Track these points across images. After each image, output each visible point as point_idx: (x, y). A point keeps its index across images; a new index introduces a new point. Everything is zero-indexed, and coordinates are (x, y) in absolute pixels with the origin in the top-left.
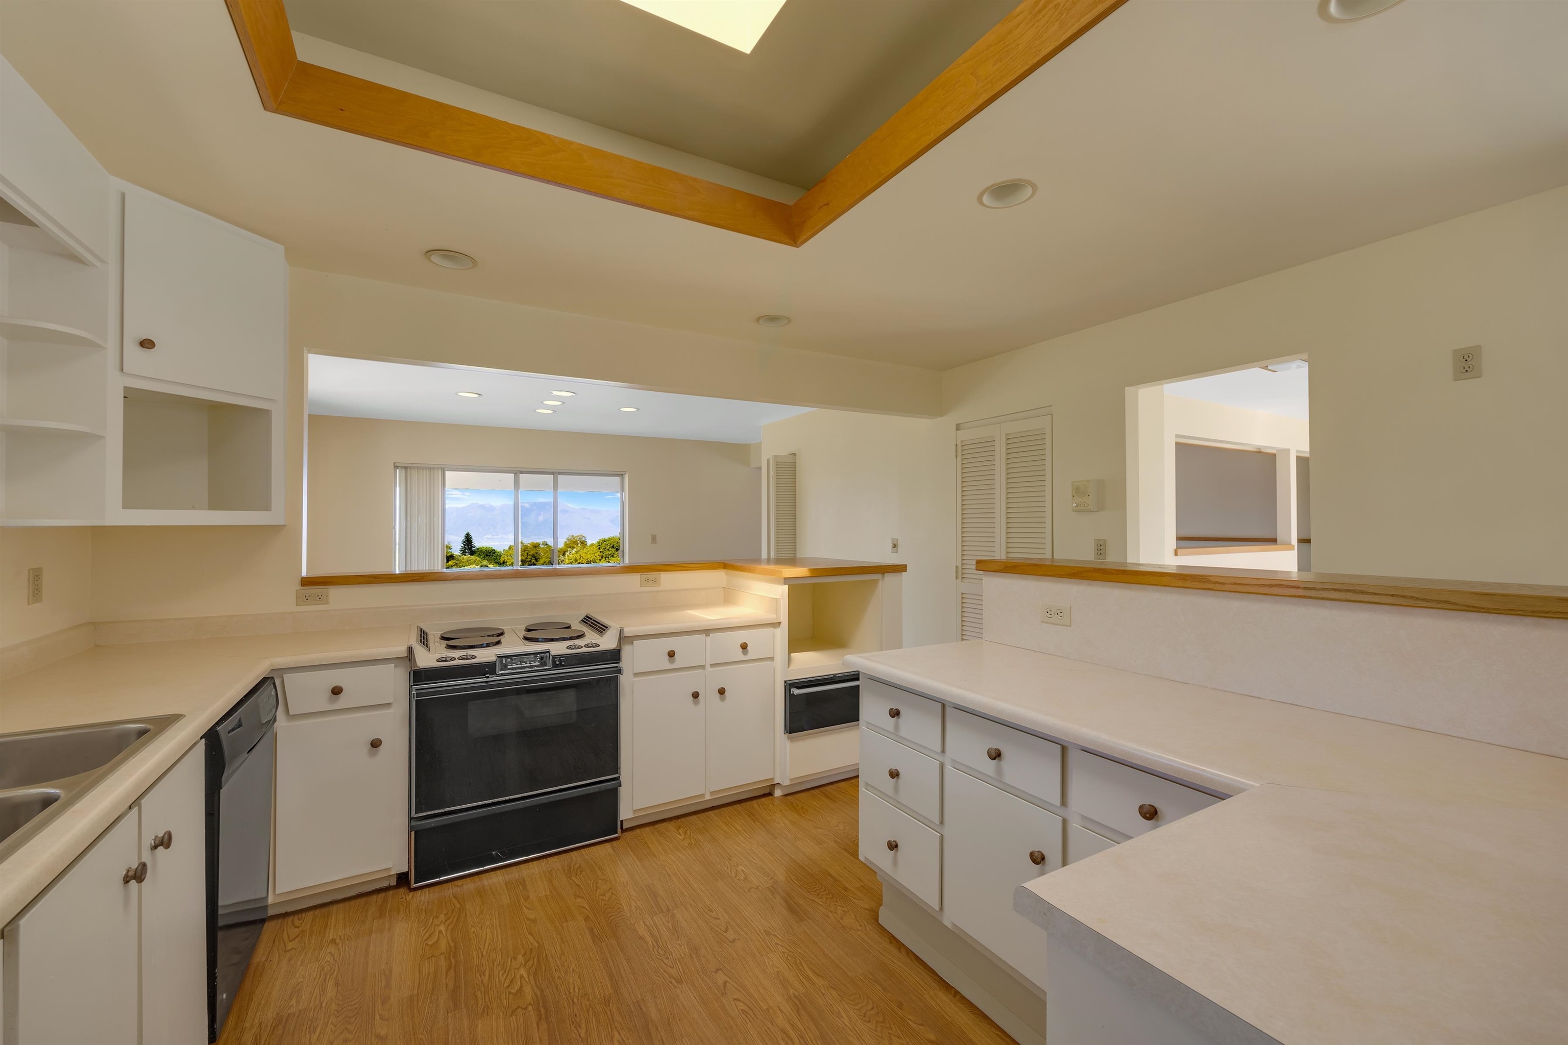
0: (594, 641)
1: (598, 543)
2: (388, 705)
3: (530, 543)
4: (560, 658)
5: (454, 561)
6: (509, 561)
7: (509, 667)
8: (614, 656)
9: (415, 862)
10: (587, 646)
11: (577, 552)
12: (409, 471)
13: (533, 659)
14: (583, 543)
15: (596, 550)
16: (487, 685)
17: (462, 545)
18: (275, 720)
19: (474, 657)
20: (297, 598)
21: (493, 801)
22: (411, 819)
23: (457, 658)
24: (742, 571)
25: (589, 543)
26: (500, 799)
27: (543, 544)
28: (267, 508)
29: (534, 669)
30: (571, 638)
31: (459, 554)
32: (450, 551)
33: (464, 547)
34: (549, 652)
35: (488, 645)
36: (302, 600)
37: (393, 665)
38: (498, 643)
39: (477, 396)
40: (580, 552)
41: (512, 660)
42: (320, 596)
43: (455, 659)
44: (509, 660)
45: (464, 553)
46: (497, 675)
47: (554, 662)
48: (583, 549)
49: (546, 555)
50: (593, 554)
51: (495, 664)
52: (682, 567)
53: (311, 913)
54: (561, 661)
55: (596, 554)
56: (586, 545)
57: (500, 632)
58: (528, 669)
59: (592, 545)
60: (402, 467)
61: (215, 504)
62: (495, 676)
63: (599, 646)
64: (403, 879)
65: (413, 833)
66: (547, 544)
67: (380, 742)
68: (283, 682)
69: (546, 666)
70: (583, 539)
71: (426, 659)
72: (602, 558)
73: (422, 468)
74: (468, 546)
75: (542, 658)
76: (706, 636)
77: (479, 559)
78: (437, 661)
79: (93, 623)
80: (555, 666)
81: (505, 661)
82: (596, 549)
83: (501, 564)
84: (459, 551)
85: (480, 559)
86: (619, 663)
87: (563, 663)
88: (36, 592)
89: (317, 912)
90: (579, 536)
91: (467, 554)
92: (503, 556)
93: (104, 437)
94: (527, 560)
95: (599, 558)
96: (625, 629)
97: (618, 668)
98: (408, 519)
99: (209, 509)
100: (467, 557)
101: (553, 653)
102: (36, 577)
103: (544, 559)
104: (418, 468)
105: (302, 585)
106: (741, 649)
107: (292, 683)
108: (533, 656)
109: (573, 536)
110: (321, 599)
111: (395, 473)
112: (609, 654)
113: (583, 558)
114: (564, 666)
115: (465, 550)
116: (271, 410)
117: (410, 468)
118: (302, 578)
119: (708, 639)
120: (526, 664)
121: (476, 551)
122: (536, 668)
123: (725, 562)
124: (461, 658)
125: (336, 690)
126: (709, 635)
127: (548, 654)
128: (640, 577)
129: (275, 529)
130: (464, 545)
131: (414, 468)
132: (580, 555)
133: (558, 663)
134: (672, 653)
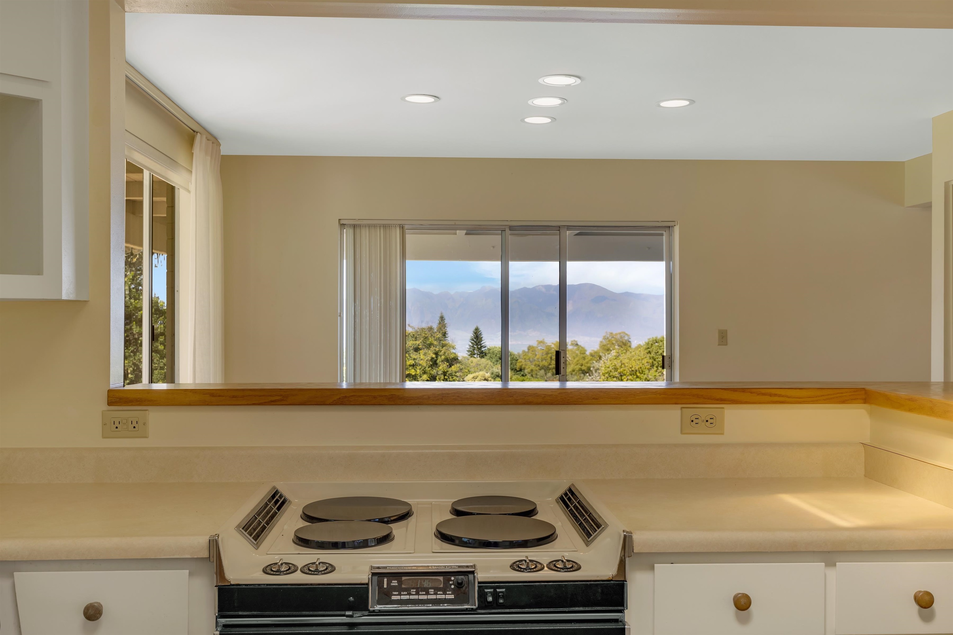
0: (568, 556)
1: (648, 344)
3: (554, 342)
4: (495, 588)
5: (458, 365)
6: (527, 367)
7: (394, 598)
8: (611, 593)
10: (553, 566)
11: (617, 357)
12: (358, 231)
13: (442, 586)
14: (625, 345)
15: (644, 355)
16: (349, 631)
17: (470, 344)
19: (330, 568)
23: (302, 567)
24: (910, 410)
25: (635, 343)
27: (572, 344)
29: (441, 607)
30: (524, 544)
31: (466, 355)
32: (454, 351)
33: (473, 347)
34: (473, 572)
35: (364, 544)
37: (188, 571)
38: (385, 539)
39: (431, 100)
40: (621, 358)
41: (400, 583)
42: (134, 424)
43: (295, 571)
44: (395, 583)
45: (472, 355)
46: (370, 612)
47: (482, 595)
48: (625, 353)
49: (576, 359)
50: (639, 360)
51: (367, 589)
52: (771, 395)
54: (496, 595)
55: (643, 361)
56: (630, 347)
57: (402, 511)
58: (430, 607)
59: (639, 347)
60: (350, 225)
62: (366, 613)
63: (579, 568)
66: (577, 345)
68: (14, 586)
69: (467, 602)
70: (626, 338)
71: (244, 563)
72: (652, 366)
73: (375, 226)
74: (477, 345)
75: (459, 585)
76: (826, 566)
77: (490, 363)
78: (264, 571)
80: (484, 605)
81: (388, 584)
82: (643, 353)
83: (517, 371)
84: (467, 352)
85: (492, 364)
86: (621, 611)
87: (501, 601)
90: (620, 334)
91: (475, 356)
92: (520, 360)
94: (550, 366)
95: (647, 367)
96: (637, 537)
97: (619, 626)
98: (357, 303)
100: (476, 360)
101: (481, 576)
103: (572, 366)
104: (369, 226)
105: (110, 403)
106: (916, 607)
108: (441, 578)
109: (611, 333)
110: (136, 429)
111: (341, 234)
112: (600, 590)
113: (625, 366)
114: (502, 606)
115: (474, 350)
116: (41, 100)
117: (360, 226)
118: (110, 391)
119: (832, 573)
120: (427, 593)
121: (487, 352)
122: (446, 607)
123: (868, 387)
124: (307, 570)
125: (91, 612)
126: (835, 565)
127: (471, 576)
128: (679, 412)
130: (472, 343)
131: (365, 226)
132: (621, 361)
133: (490, 599)
134: (743, 601)
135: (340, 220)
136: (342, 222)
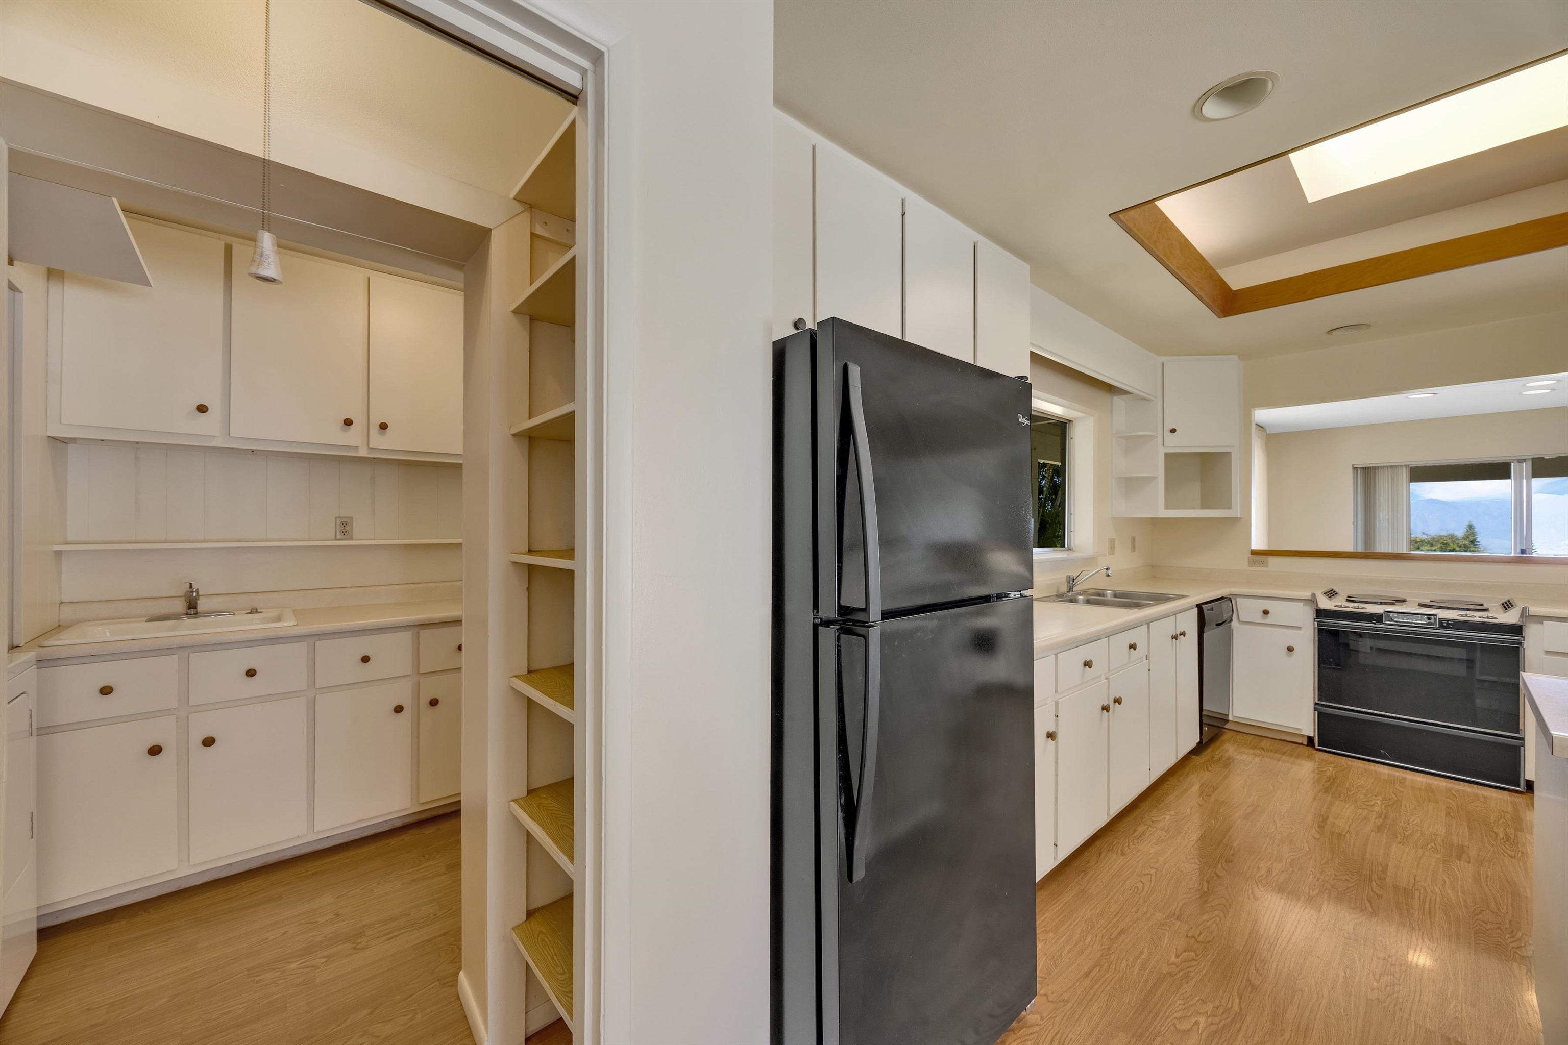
0: (1495, 615)
2: (1299, 628)
4: (1448, 621)
7: (1395, 620)
8: (1517, 630)
9: (1318, 732)
10: (1481, 617)
16: (1374, 629)
18: (1231, 620)
19: (1365, 608)
20: (1249, 562)
21: (1381, 713)
22: (1316, 704)
23: (1351, 607)
26: (1387, 714)
28: (1230, 508)
29: (1419, 625)
30: (1474, 611)
34: (1436, 615)
35: (1381, 604)
36: (1252, 563)
37: (1301, 603)
38: (1395, 604)
39: (1430, 395)
41: (1400, 616)
42: (1263, 562)
43: (1349, 607)
44: (1397, 616)
46: (1382, 623)
47: (1440, 623)
51: (1382, 616)
53: (1252, 736)
54: (1448, 624)
57: (1401, 599)
58: (1414, 625)
60: (1362, 468)
61: (1204, 506)
63: (1500, 619)
64: (1310, 740)
65: (1317, 712)
67: (1293, 649)
68: (1236, 602)
69: (1433, 625)
71: (1326, 604)
73: (1383, 467)
75: (1429, 619)
78: (1335, 606)
79: (1152, 566)
80: (1442, 627)
81: (1394, 616)
86: (1519, 637)
87: (1451, 626)
88: (1133, 548)
89: (1256, 737)
93: (1157, 477)
99: (1201, 509)
101: (1440, 616)
102: (1133, 539)
104: (1378, 467)
105: (1252, 554)
107: (1242, 605)
108: (1419, 616)
110: (1263, 564)
112: (1511, 628)
114: (1451, 628)
116: (1231, 452)
117: (1370, 468)
118: (1252, 550)
120: (1412, 620)
124: (1356, 608)
125: (1265, 612)
127: (1435, 617)
129: (1235, 520)
131: (1375, 467)
133: (1445, 625)
135: (1353, 465)
136: (1355, 466)
